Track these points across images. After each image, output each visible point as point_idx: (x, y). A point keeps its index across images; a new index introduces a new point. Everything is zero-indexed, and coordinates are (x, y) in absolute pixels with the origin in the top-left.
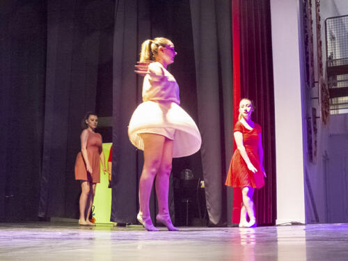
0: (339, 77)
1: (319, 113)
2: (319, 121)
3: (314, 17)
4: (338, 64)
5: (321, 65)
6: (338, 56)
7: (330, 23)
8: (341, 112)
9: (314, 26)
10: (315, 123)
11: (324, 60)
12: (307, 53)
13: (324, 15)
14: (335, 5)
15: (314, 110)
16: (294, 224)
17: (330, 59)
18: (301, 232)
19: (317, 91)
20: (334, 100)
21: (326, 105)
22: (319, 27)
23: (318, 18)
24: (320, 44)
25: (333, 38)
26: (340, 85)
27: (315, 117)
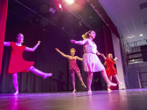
0: (130, 56)
1: (126, 64)
2: (126, 66)
3: (122, 44)
4: (129, 53)
5: (125, 54)
6: (129, 52)
7: (126, 45)
8: (131, 63)
9: (123, 46)
10: (125, 66)
11: (126, 53)
12: (122, 51)
13: (124, 44)
14: (127, 41)
15: (125, 64)
16: (123, 89)
17: (127, 52)
18: (125, 91)
19: (125, 59)
20: (129, 61)
21: (127, 62)
22: (124, 46)
23: (123, 44)
24: (124, 49)
25: (127, 48)
26: (130, 58)
27: (125, 65)
